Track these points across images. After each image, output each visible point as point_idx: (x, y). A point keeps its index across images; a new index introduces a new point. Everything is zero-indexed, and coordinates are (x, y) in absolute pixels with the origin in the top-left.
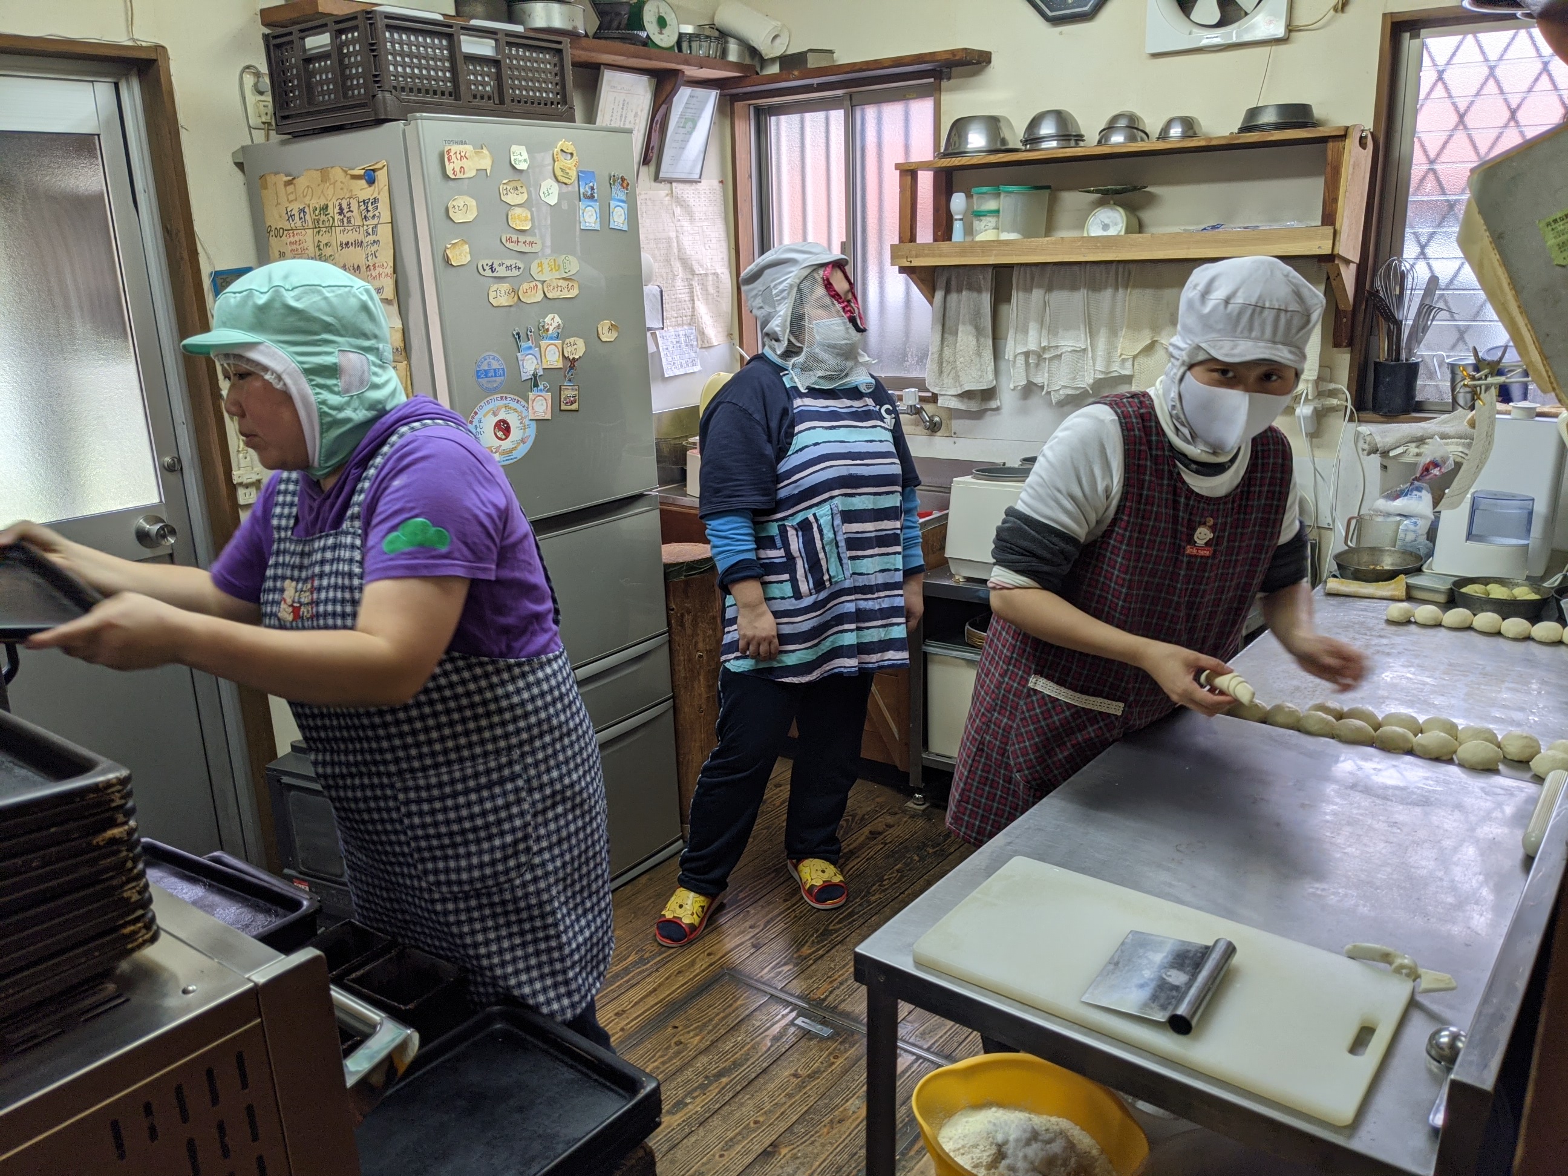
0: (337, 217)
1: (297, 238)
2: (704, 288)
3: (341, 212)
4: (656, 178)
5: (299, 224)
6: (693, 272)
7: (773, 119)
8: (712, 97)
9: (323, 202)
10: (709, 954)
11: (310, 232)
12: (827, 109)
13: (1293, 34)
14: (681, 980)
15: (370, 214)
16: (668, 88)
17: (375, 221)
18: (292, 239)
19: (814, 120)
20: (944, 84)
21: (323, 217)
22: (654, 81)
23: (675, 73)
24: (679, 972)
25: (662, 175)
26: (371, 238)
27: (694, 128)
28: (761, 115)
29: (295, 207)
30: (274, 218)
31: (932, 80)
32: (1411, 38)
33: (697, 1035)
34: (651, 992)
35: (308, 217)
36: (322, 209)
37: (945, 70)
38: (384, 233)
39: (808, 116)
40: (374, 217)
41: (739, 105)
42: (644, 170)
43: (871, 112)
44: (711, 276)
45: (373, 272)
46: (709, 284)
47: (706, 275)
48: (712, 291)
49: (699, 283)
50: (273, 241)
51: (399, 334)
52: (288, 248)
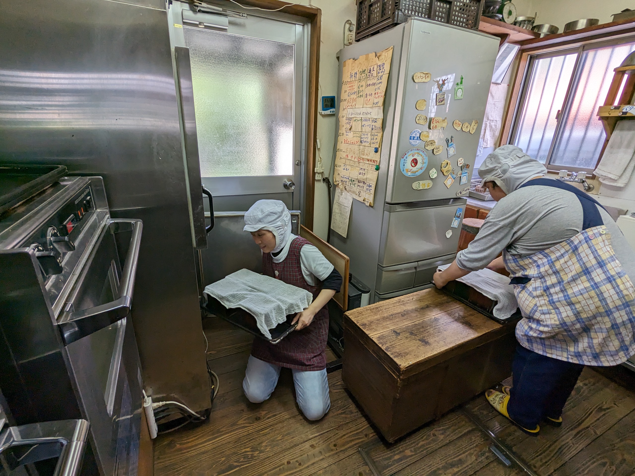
0: (368, 74)
1: (352, 85)
2: (491, 127)
3: (369, 72)
5: (354, 79)
6: (488, 118)
7: (537, 61)
8: (516, 48)
9: (364, 70)
11: (357, 82)
15: (381, 71)
17: (382, 74)
18: (350, 85)
21: (363, 75)
23: (507, 36)
26: (379, 81)
28: (532, 58)
29: (354, 72)
30: (346, 77)
35: (357, 76)
38: (385, 78)
39: (554, 59)
41: (525, 54)
44: (494, 121)
45: (377, 96)
46: (493, 124)
47: (493, 120)
48: (493, 127)
49: (490, 123)
50: (343, 86)
51: (381, 121)
52: (347, 89)
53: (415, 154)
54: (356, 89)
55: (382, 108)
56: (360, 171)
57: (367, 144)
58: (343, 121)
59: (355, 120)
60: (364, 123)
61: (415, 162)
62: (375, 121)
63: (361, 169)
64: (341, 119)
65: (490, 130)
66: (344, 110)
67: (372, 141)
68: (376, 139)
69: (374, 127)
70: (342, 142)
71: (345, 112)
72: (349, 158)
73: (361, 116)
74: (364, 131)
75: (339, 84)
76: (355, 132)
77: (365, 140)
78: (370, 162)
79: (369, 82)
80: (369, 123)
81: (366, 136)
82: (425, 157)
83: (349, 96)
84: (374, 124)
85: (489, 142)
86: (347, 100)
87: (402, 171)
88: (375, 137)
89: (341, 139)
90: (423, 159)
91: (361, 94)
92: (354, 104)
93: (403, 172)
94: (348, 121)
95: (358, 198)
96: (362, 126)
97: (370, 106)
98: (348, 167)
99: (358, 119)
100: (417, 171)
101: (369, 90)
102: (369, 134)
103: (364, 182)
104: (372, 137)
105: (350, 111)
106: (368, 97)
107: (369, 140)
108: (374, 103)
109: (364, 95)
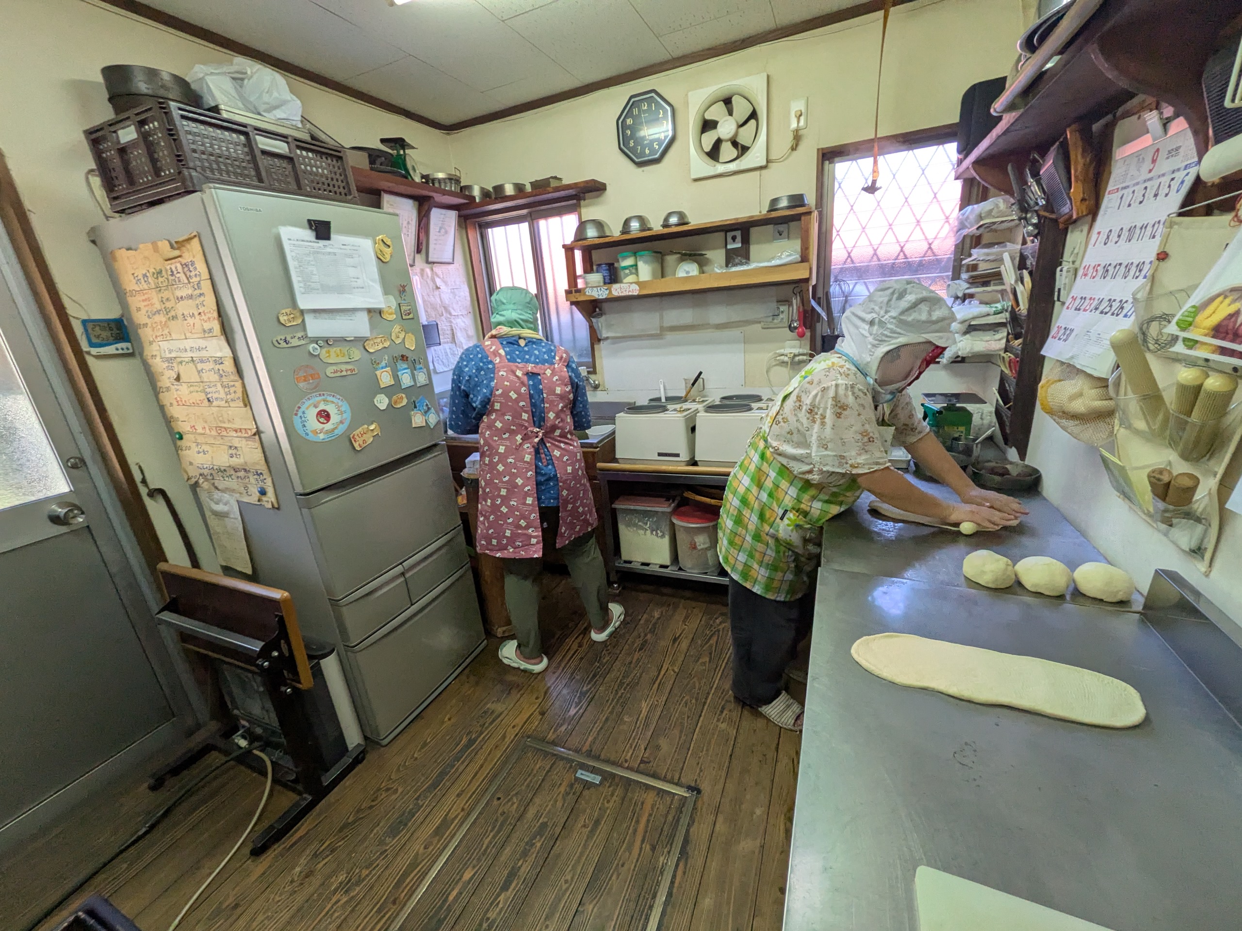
0: (171, 278)
1: (146, 296)
4: (427, 262)
5: (146, 287)
6: (450, 314)
7: (490, 230)
8: (452, 216)
9: (158, 269)
10: (514, 727)
11: (154, 293)
12: (518, 223)
13: (770, 164)
14: (499, 753)
15: (193, 274)
16: (426, 207)
17: (198, 279)
18: (144, 298)
19: (512, 228)
20: (582, 202)
21: (160, 279)
22: (417, 203)
23: (428, 198)
24: (496, 747)
25: (430, 260)
26: (198, 292)
27: (446, 232)
28: (483, 227)
29: (140, 273)
30: (129, 284)
31: (575, 201)
32: (830, 163)
33: (514, 803)
35: (150, 280)
36: (158, 273)
37: (582, 195)
38: (206, 286)
39: (508, 227)
40: (196, 275)
41: (468, 221)
42: (418, 256)
43: (542, 223)
45: (203, 317)
50: (130, 300)
51: (232, 361)
52: (142, 305)
53: (319, 402)
54: (158, 306)
55: (223, 338)
56: (230, 452)
57: (223, 403)
58: (158, 364)
59: (181, 363)
60: (200, 366)
61: (325, 416)
62: (219, 361)
63: (231, 447)
64: (151, 361)
66: (151, 343)
67: (228, 397)
68: (235, 392)
69: (221, 372)
70: (171, 404)
71: (155, 347)
72: (200, 430)
73: (190, 354)
74: (205, 380)
75: (121, 295)
76: (190, 384)
77: (215, 396)
78: (239, 434)
79: (179, 293)
80: (211, 365)
81: (213, 389)
82: (340, 403)
83: (149, 317)
84: (221, 367)
86: (149, 325)
87: (304, 435)
88: (232, 390)
89: (166, 398)
90: (338, 408)
91: (173, 313)
92: (166, 332)
93: (307, 437)
94: (167, 364)
95: (246, 499)
96: (199, 372)
97: (199, 335)
98: (205, 448)
99: (186, 360)
100: (336, 428)
101: (183, 308)
102: (219, 385)
103: (245, 470)
104: (227, 390)
105: (164, 345)
106: (189, 319)
107: (222, 395)
108: (205, 331)
109: (180, 317)
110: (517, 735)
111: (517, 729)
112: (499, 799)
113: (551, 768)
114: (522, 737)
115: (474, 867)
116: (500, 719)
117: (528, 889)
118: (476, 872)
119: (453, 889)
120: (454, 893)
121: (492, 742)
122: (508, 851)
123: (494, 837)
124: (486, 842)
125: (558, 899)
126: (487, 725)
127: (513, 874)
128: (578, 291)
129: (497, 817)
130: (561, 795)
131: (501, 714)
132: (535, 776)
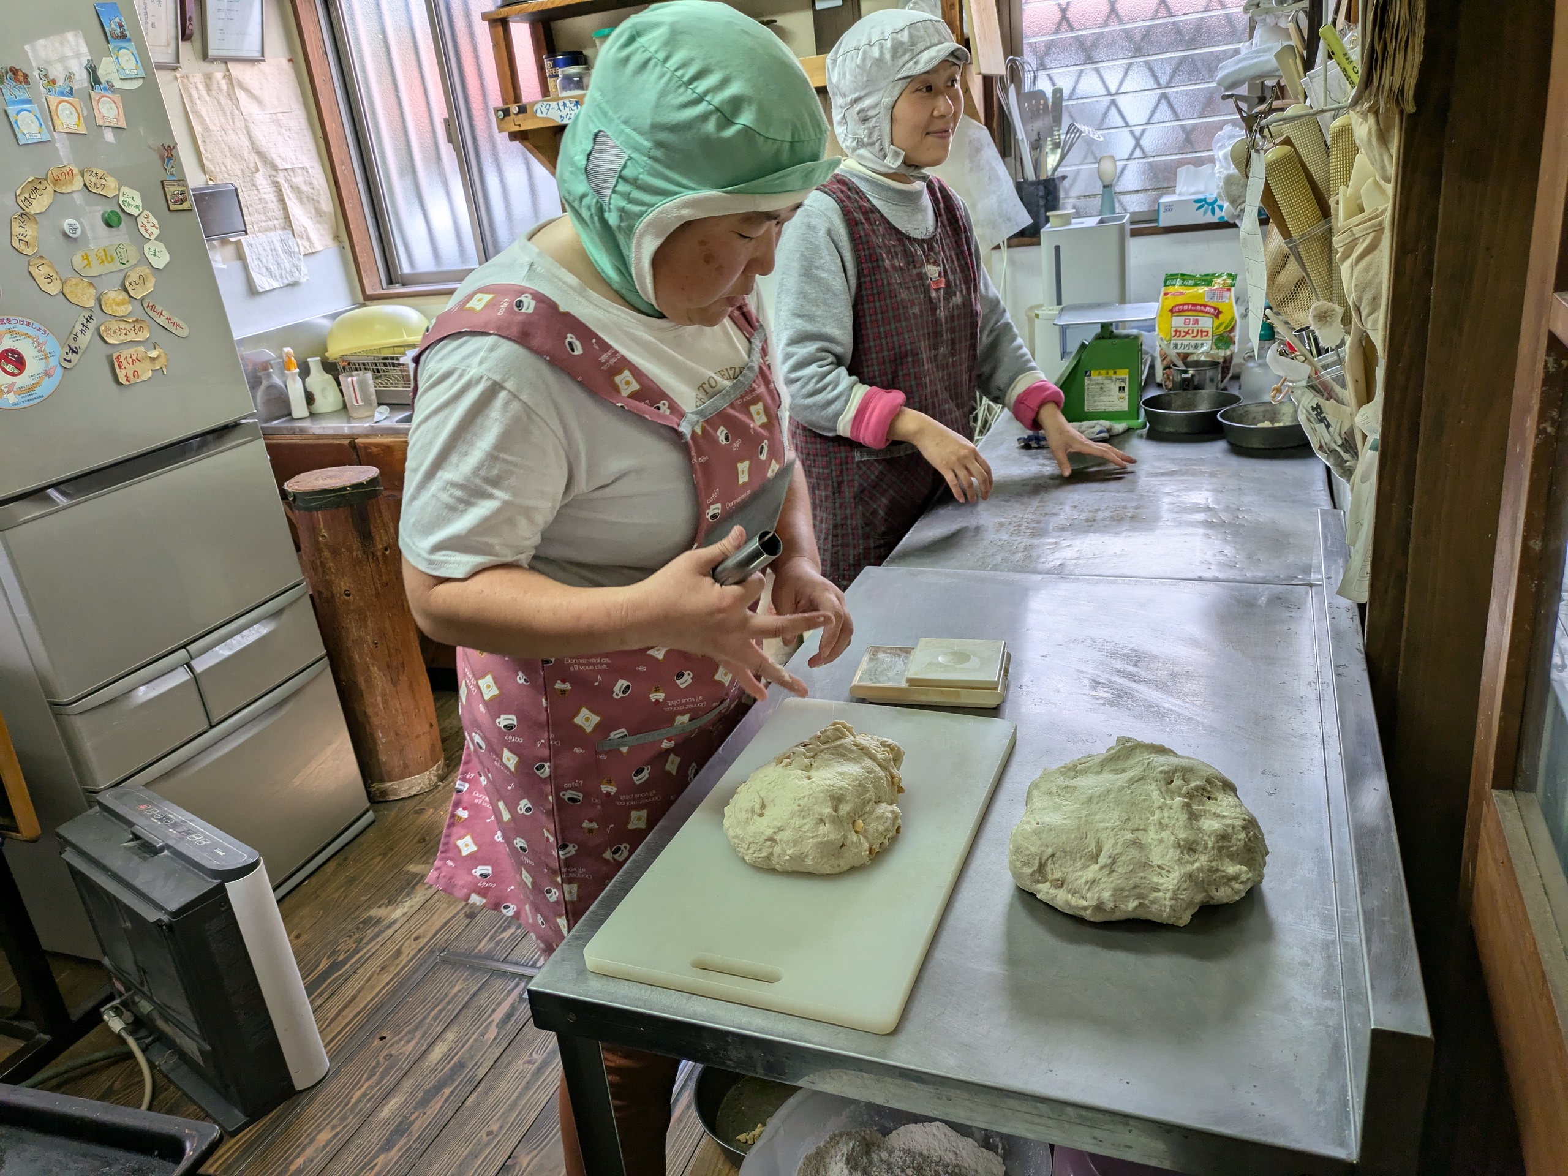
2: (295, 189)
4: (205, 56)
6: (275, 168)
10: (416, 939)
14: (386, 977)
24: (383, 968)
25: (212, 52)
33: (409, 1042)
34: (350, 1002)
42: (185, 48)
44: (299, 171)
46: (298, 180)
47: (293, 170)
48: (305, 188)
49: (287, 180)
53: (2, 335)
61: (13, 361)
65: (300, 199)
82: (42, 338)
85: (314, 236)
90: (39, 346)
100: (37, 384)
110: (420, 950)
111: (424, 941)
112: (383, 1038)
113: (480, 988)
114: (432, 951)
115: (334, 1127)
116: (390, 932)
117: (424, 1147)
118: (337, 1134)
119: (297, 1157)
120: (300, 1161)
121: (374, 965)
122: (394, 1103)
123: (371, 1087)
124: (358, 1094)
125: (474, 1155)
126: (365, 941)
127: (401, 1129)
128: (523, 110)
129: (378, 1063)
130: (494, 1024)
131: (394, 922)
132: (448, 1003)
